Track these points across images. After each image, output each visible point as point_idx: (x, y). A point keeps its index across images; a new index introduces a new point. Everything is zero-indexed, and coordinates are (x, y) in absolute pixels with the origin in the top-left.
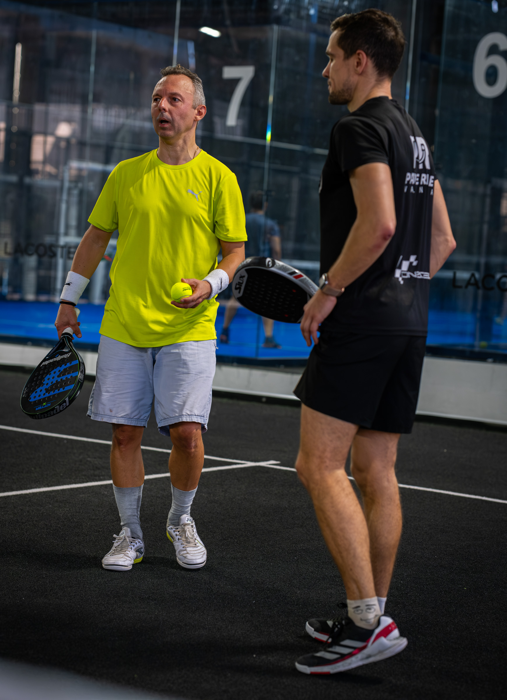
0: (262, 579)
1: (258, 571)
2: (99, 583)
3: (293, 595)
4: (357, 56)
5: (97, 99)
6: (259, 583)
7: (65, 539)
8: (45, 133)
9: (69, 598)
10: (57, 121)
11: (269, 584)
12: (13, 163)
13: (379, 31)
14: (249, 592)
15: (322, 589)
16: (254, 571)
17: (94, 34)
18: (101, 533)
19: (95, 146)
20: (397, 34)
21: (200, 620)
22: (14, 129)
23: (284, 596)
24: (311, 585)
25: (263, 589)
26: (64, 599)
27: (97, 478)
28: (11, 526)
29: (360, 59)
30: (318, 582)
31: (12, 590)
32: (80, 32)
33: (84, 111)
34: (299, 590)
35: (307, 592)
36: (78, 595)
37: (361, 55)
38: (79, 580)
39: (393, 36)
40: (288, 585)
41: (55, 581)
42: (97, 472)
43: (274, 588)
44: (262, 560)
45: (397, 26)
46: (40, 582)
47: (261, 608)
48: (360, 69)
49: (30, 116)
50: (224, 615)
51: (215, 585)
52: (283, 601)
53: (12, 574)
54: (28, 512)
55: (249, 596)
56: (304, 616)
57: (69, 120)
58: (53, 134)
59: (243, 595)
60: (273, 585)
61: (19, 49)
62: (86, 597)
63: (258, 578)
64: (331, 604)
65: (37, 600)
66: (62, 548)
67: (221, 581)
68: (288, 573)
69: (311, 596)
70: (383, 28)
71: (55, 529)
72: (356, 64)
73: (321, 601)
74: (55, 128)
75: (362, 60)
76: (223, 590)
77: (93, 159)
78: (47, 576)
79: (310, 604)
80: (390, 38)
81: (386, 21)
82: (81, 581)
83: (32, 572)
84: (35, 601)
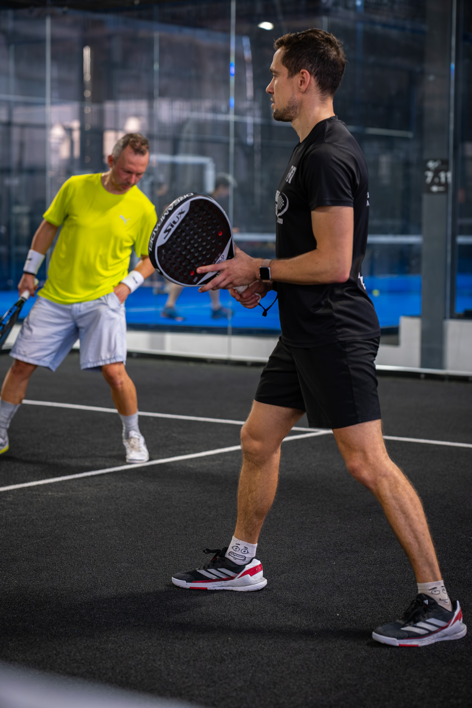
0: (340, 542)
1: (337, 534)
2: (191, 552)
3: (370, 555)
4: (301, 75)
5: (163, 94)
6: (338, 545)
7: (156, 512)
8: (116, 129)
9: (164, 567)
10: (126, 116)
11: (347, 545)
12: (88, 159)
13: (322, 51)
14: (329, 554)
15: (397, 548)
16: (333, 534)
17: (156, 35)
18: (189, 504)
19: (163, 139)
20: (338, 53)
21: (285, 583)
22: (88, 127)
23: (362, 557)
24: (386, 545)
25: (342, 551)
26: (160, 569)
27: (183, 452)
28: (107, 502)
29: (303, 78)
30: (393, 542)
31: (112, 563)
32: (143, 33)
33: (151, 107)
34: (376, 550)
35: (383, 551)
36: (172, 564)
37: (304, 74)
38: (172, 550)
39: (335, 56)
40: (365, 546)
41: (150, 552)
42: (182, 447)
43: (352, 549)
44: (340, 523)
45: (339, 46)
46: (137, 554)
47: (341, 569)
48: (303, 88)
49: (101, 114)
50: (308, 578)
51: (297, 549)
52: (361, 561)
53: (111, 547)
54: (122, 487)
55: (330, 558)
56: (382, 574)
57: (137, 115)
58: (122, 130)
59: (324, 558)
60: (351, 547)
61: (87, 52)
62: (179, 566)
63: (336, 541)
64: (406, 562)
65: (135, 571)
66: (155, 521)
67: (302, 545)
68: (365, 534)
69: (387, 556)
70: (326, 48)
71: (148, 503)
72: (300, 82)
73: (396, 559)
74: (124, 124)
75: (305, 78)
76: (305, 553)
77: (162, 151)
78: (143, 548)
79: (386, 563)
80: (332, 58)
81: (329, 41)
82: (174, 551)
83: (128, 544)
84: (133, 571)
